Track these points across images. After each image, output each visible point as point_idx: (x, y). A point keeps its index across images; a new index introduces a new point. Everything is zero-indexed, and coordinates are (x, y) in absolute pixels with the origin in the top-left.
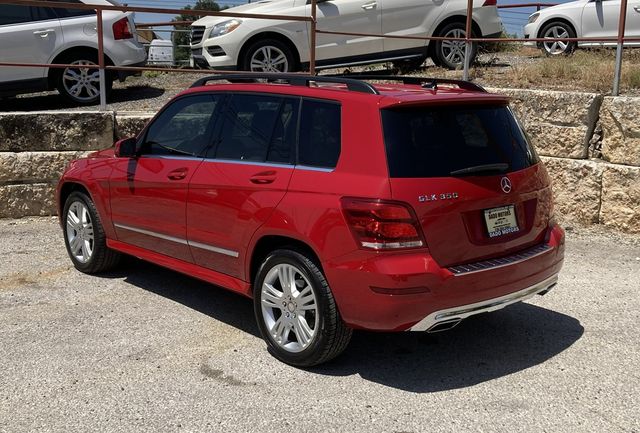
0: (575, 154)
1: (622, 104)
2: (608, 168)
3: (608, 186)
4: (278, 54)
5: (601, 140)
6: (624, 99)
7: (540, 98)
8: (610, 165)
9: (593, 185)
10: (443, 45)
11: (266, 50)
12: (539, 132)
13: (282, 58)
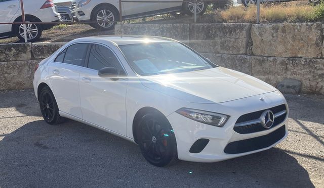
0: (241, 52)
1: (259, 27)
2: (254, 59)
3: (254, 66)
4: (109, 13)
5: (252, 45)
6: (259, 25)
7: (225, 27)
8: (255, 57)
9: (248, 67)
10: (189, 5)
11: (104, 12)
12: (225, 43)
13: (111, 15)
